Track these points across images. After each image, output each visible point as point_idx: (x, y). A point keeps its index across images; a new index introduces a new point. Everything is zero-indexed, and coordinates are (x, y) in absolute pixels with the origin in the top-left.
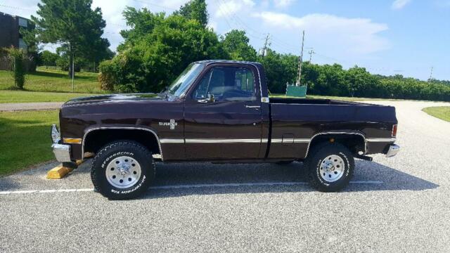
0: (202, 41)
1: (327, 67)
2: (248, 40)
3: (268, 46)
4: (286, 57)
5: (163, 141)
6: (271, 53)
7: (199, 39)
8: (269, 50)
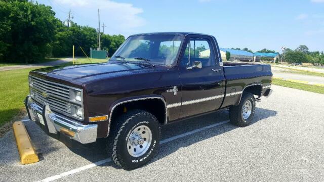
0: (29, 12)
1: (115, 37)
2: (54, 14)
3: (71, 19)
4: (85, 29)
5: (169, 106)
6: (74, 25)
7: (26, 11)
8: (72, 22)
